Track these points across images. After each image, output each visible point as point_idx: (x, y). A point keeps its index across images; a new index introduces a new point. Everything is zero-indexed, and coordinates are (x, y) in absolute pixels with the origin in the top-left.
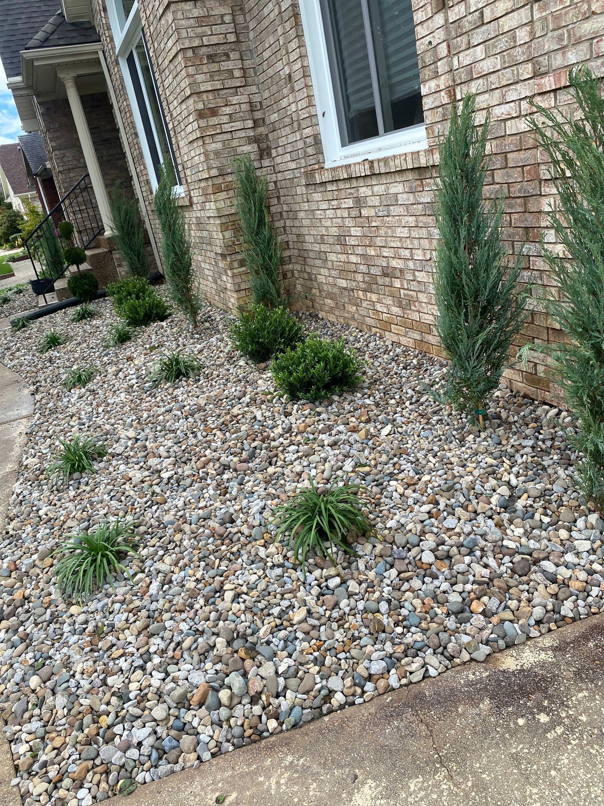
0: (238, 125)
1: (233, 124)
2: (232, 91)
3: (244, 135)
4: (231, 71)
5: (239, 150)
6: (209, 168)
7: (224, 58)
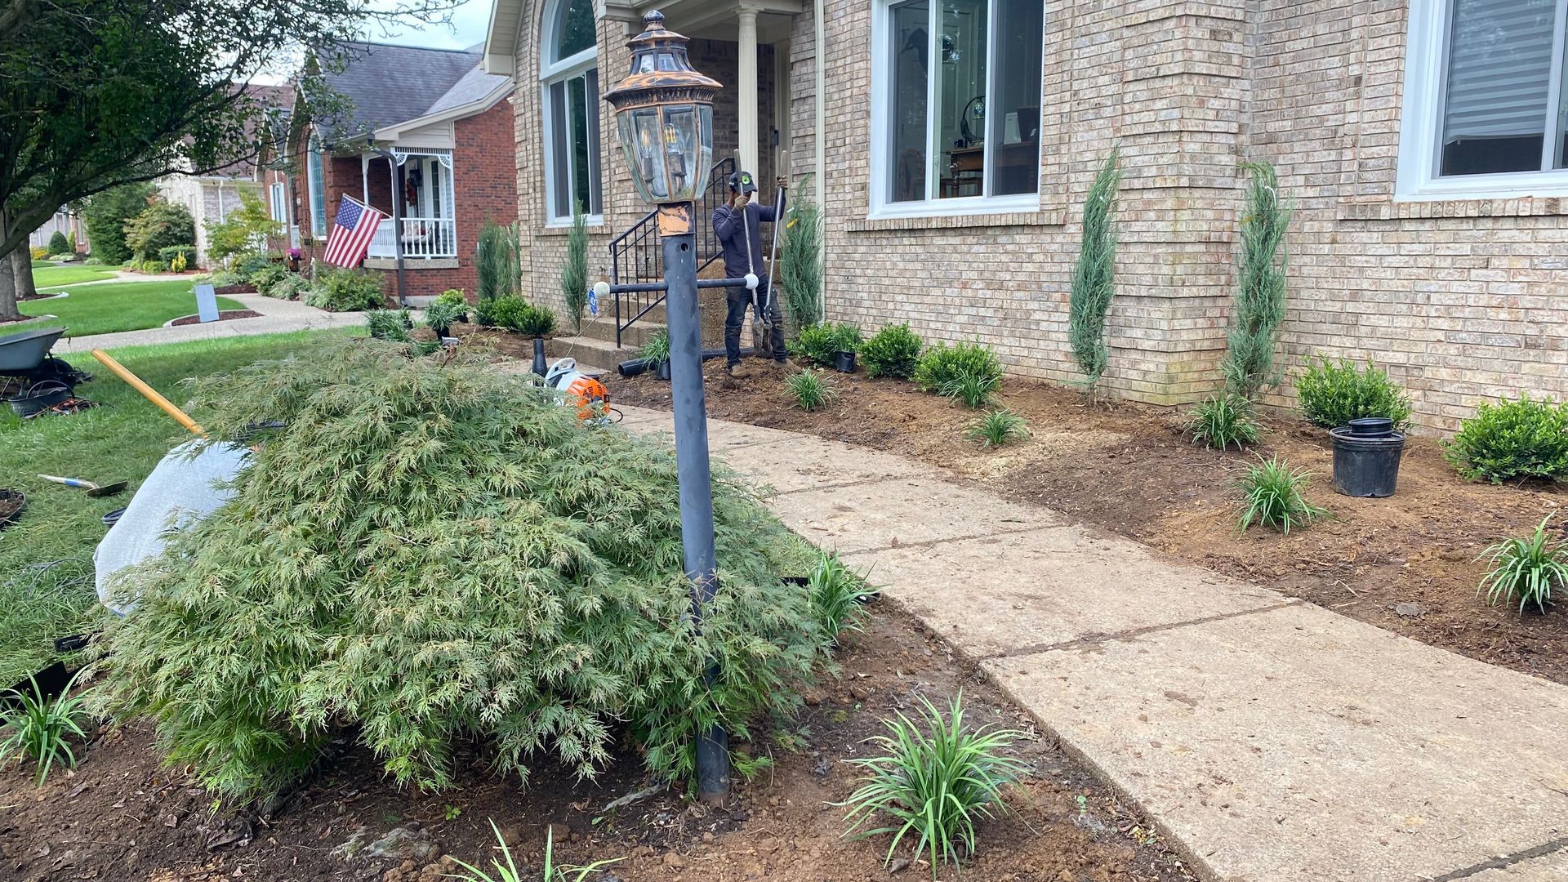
0: (1222, 126)
1: (1217, 123)
2: (1224, 80)
3: (1224, 141)
4: (1229, 55)
5: (1217, 158)
6: (1179, 175)
7: (1226, 38)
